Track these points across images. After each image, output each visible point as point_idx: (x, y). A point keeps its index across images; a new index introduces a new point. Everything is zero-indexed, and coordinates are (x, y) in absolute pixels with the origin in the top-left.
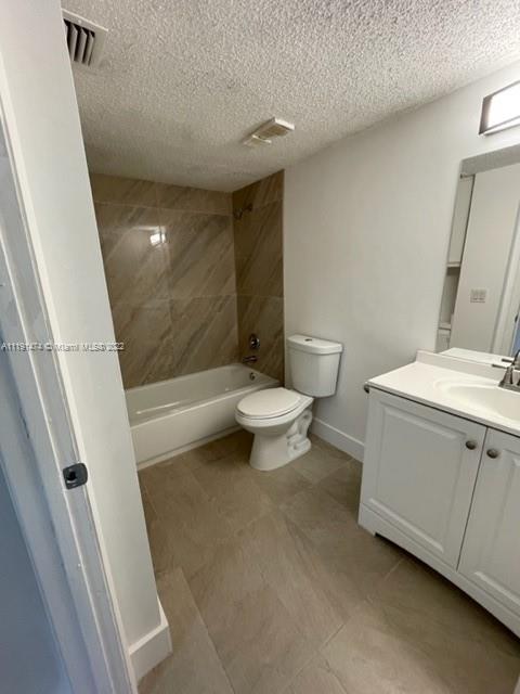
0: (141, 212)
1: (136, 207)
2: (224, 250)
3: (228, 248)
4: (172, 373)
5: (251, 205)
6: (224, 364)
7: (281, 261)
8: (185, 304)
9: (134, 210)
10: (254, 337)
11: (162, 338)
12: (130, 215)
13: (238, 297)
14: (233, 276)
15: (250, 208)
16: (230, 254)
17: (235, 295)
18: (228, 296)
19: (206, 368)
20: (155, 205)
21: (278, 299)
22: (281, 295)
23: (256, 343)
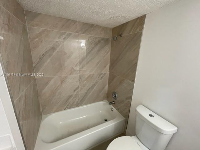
0: (69, 35)
1: (67, 32)
2: (106, 54)
3: (108, 52)
4: (78, 105)
5: (122, 34)
6: (100, 101)
7: (136, 64)
8: (86, 77)
9: (66, 34)
10: (115, 93)
11: (74, 91)
12: (64, 36)
13: (110, 74)
14: (109, 65)
15: (121, 35)
16: (108, 56)
17: (108, 73)
18: (105, 74)
19: (93, 103)
20: (76, 32)
21: (131, 82)
22: (133, 81)
23: (115, 96)
